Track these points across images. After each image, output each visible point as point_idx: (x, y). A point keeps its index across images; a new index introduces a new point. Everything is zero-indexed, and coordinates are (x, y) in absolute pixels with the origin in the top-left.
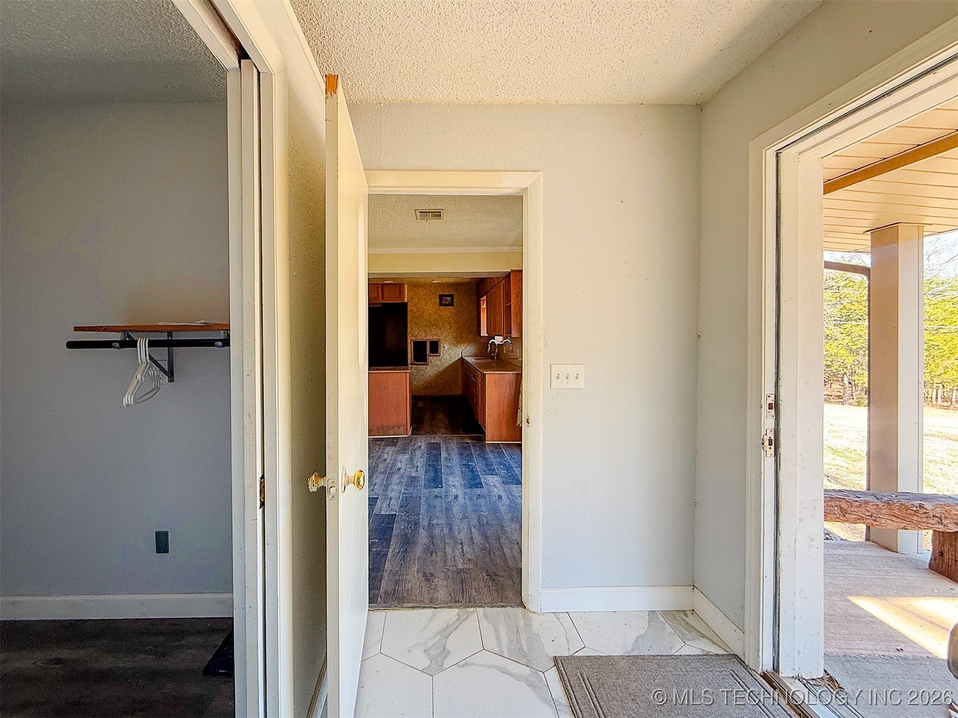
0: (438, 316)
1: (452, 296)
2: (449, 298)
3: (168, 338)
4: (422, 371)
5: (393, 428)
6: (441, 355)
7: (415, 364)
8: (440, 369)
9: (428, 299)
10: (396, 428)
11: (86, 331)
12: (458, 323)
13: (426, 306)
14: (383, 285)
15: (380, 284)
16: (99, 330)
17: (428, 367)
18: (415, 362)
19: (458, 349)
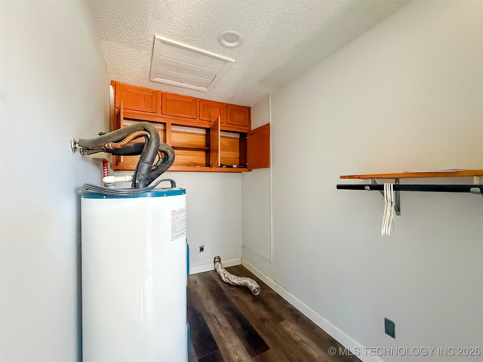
3: (395, 183)
11: (347, 178)
16: (355, 178)
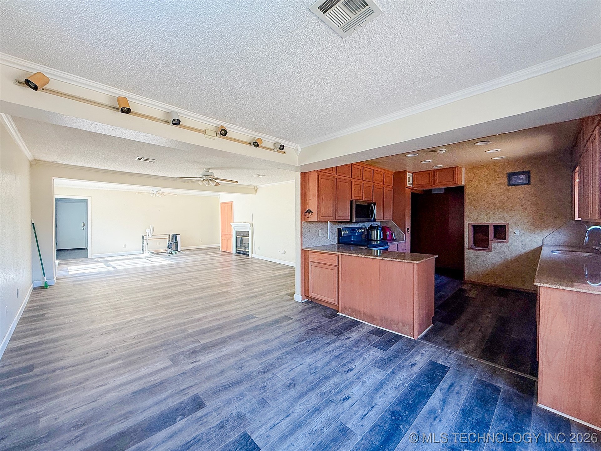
0: (506, 198)
1: (528, 174)
2: (523, 176)
4: (483, 258)
5: (398, 324)
6: (510, 241)
7: (473, 249)
8: (507, 257)
9: (492, 179)
10: (400, 325)
12: (537, 205)
13: (489, 188)
14: (434, 171)
15: (431, 171)
17: (491, 254)
18: (474, 247)
19: (536, 236)
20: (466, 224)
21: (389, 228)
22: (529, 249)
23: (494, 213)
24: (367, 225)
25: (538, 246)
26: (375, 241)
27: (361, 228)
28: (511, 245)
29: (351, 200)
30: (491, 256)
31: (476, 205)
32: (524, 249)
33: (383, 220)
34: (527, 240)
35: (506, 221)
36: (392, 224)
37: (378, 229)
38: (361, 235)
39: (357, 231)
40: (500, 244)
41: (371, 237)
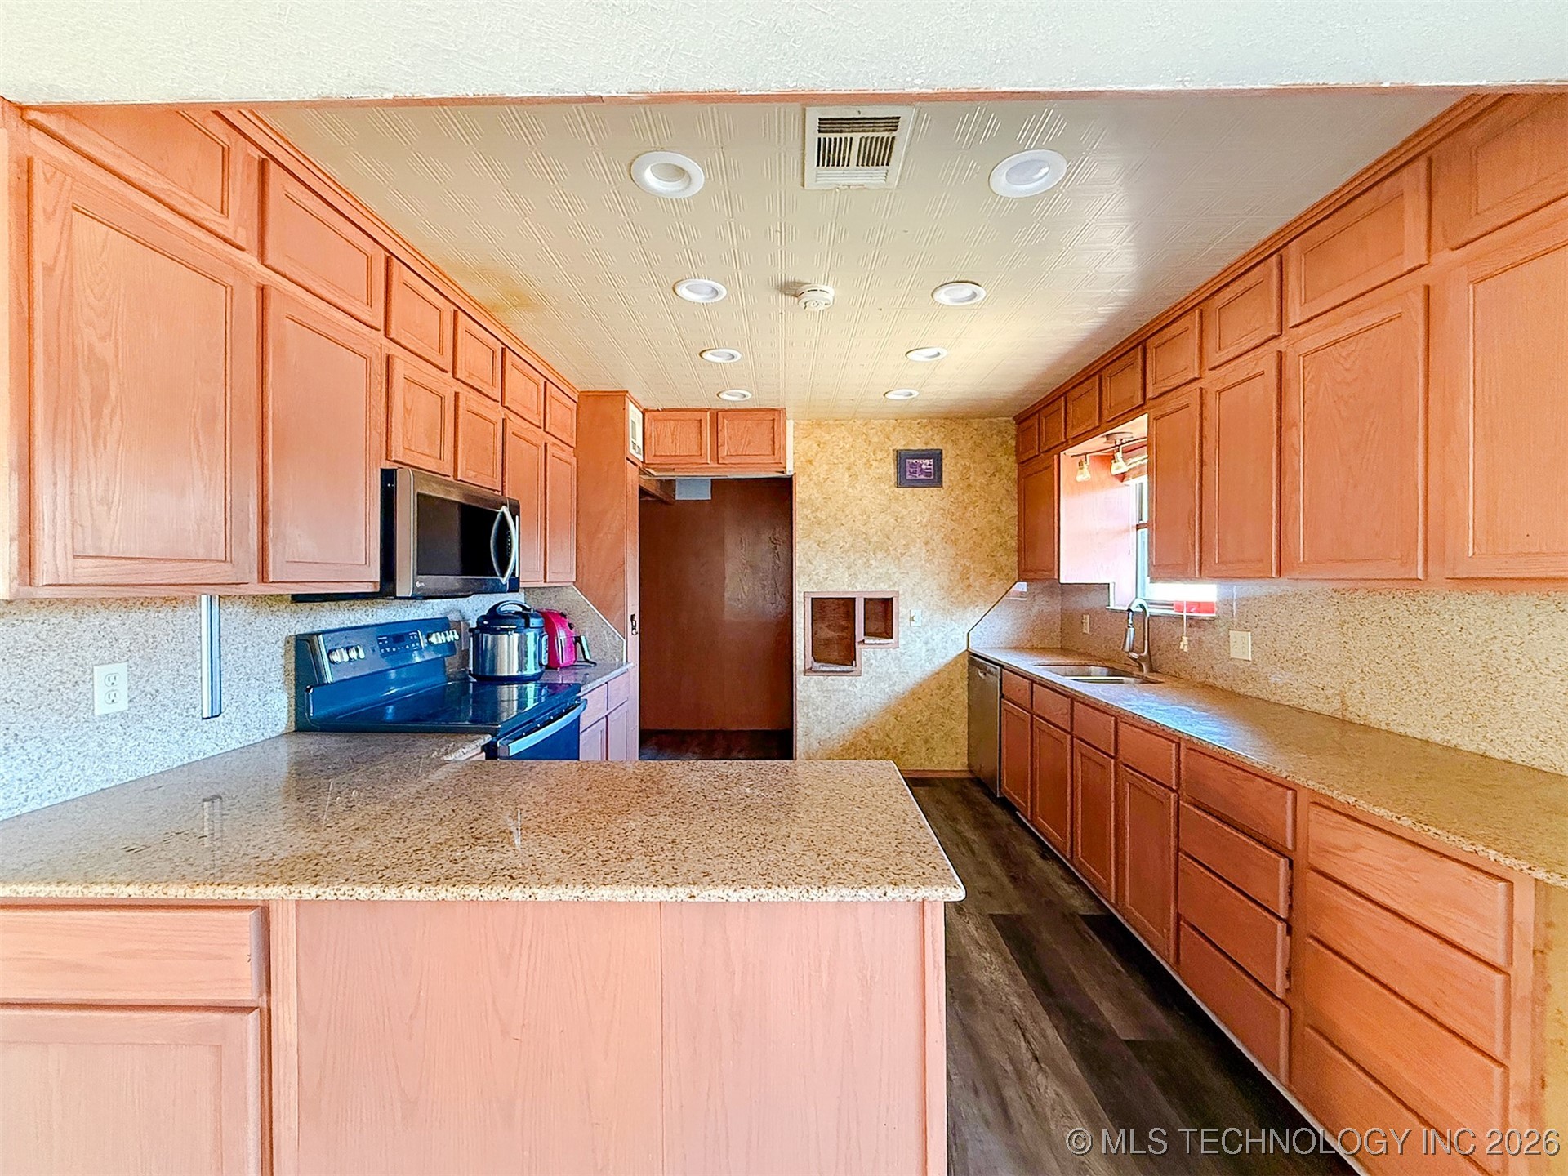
0: (891, 520)
1: (936, 456)
2: (927, 462)
4: (840, 696)
6: (902, 642)
7: (816, 672)
8: (896, 689)
9: (860, 465)
12: (955, 542)
13: (854, 488)
14: (715, 415)
15: (706, 410)
17: (859, 682)
18: (816, 667)
19: (955, 625)
20: (798, 598)
21: (563, 615)
22: (941, 660)
23: (867, 564)
24: (475, 607)
25: (959, 652)
26: (510, 680)
27: (443, 625)
28: (904, 654)
29: (388, 466)
30: (859, 687)
31: (823, 540)
32: (930, 661)
33: (542, 584)
34: (938, 638)
35: (894, 585)
36: (572, 600)
37: (527, 625)
38: (439, 663)
39: (424, 642)
40: (880, 653)
41: (493, 668)
